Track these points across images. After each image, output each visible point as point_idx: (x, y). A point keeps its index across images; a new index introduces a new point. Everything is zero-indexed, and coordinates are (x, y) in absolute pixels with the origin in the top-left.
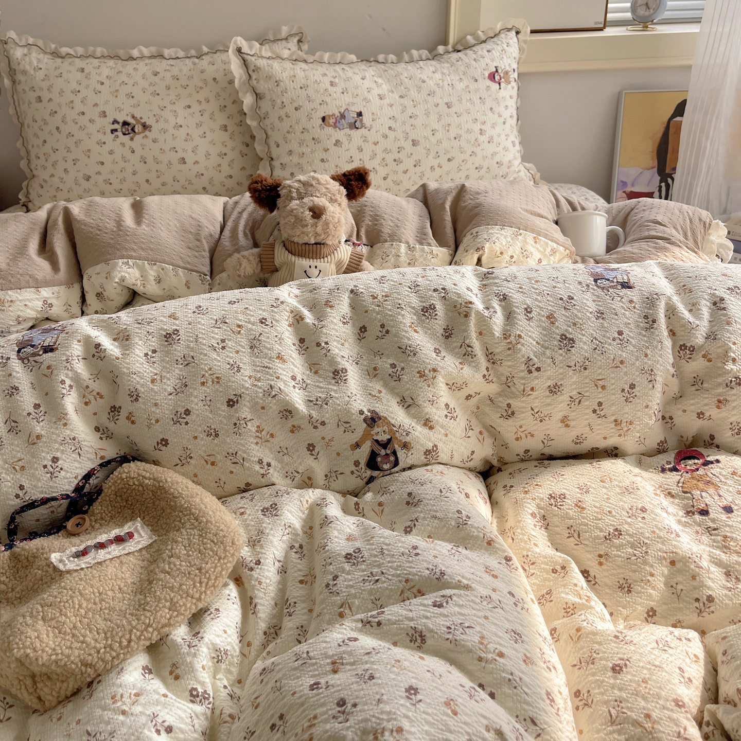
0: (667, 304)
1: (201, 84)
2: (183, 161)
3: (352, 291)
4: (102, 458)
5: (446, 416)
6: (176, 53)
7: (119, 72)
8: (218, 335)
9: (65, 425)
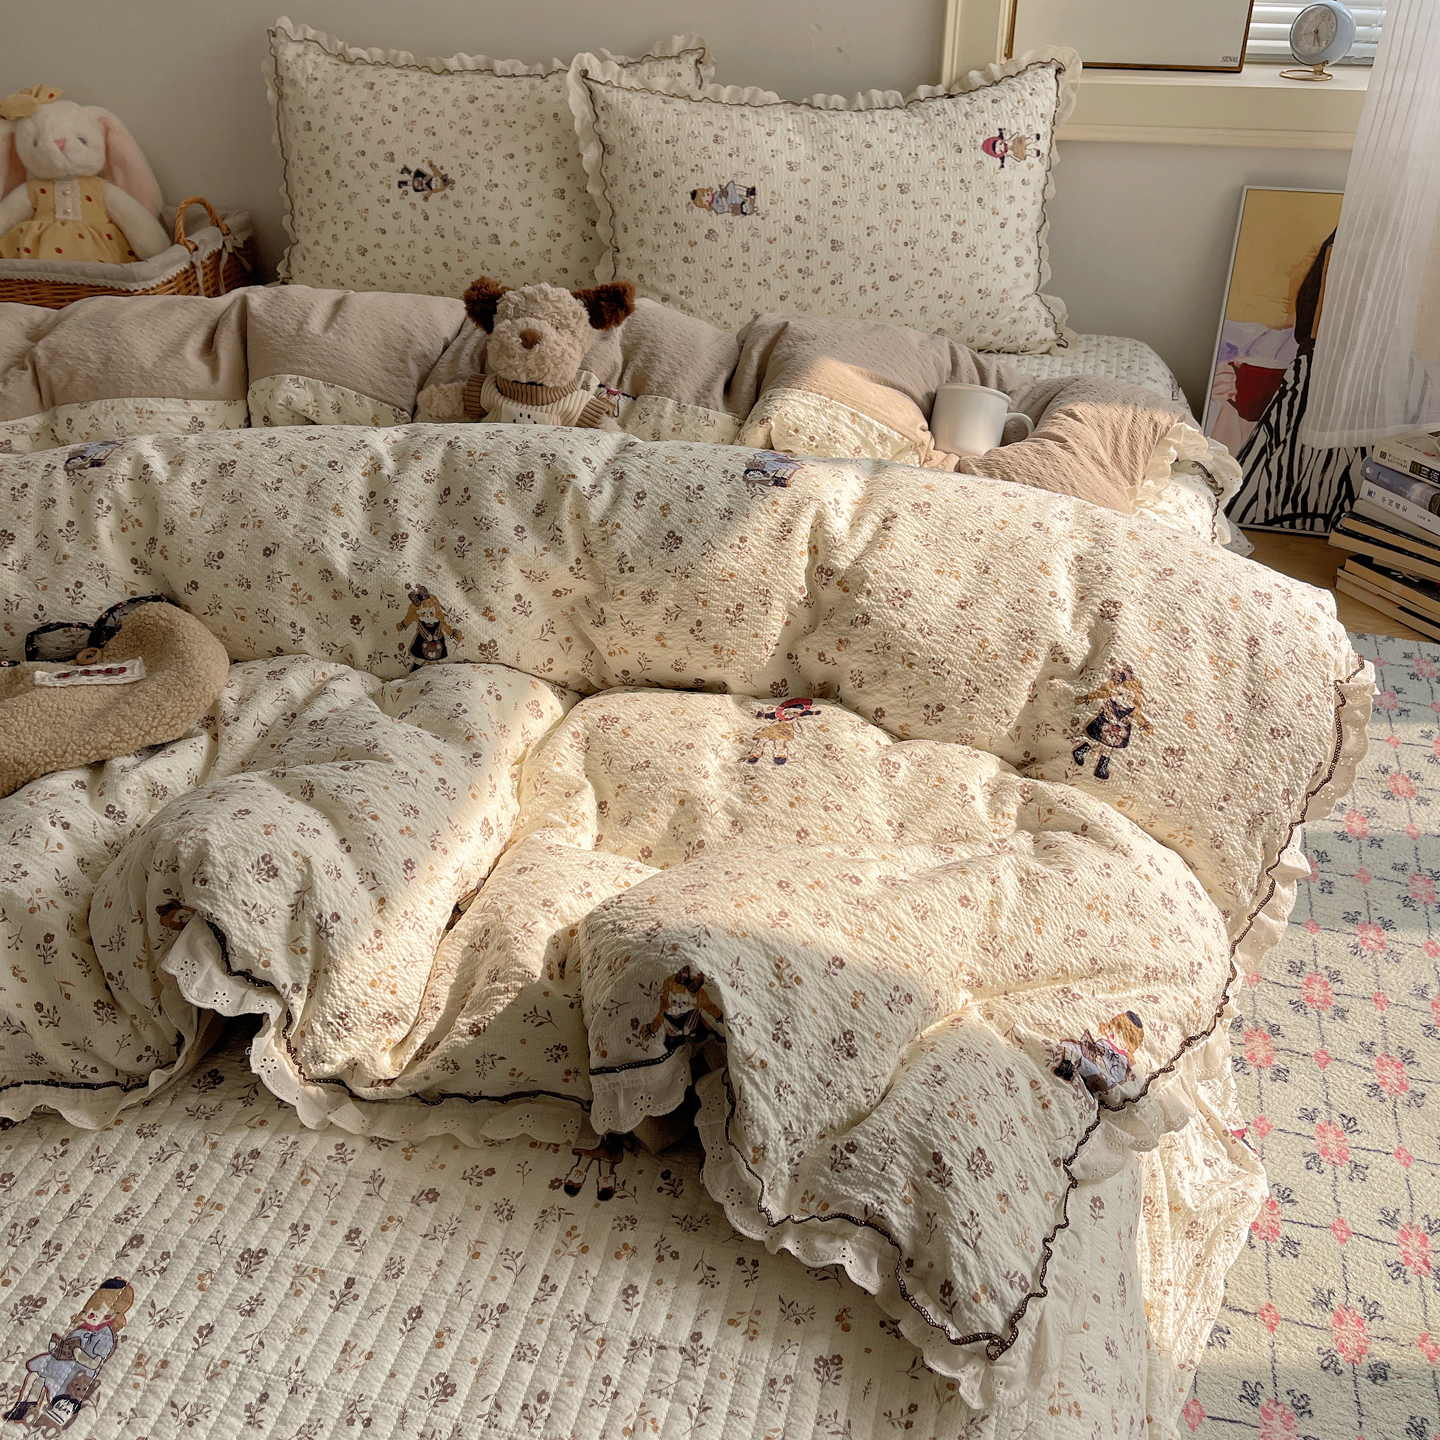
0: (818, 512)
1: (534, 122)
2: (495, 239)
3: (450, 443)
4: (133, 593)
5: (514, 609)
6: (513, 68)
7: (423, 93)
8: (276, 472)
9: (95, 548)
